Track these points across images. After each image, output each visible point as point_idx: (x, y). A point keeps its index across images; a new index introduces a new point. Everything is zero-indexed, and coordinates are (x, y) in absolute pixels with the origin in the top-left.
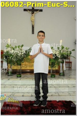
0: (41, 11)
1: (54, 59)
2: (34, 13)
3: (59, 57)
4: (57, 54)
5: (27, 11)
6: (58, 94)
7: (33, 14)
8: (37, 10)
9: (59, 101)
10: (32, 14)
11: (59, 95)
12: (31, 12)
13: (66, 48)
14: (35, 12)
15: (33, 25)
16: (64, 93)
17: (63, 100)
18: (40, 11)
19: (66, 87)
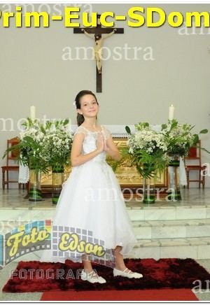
0: (120, 31)
1: (151, 154)
2: (100, 37)
3: (165, 148)
4: (157, 140)
5: (83, 32)
6: (159, 243)
7: (97, 42)
8: (109, 30)
9: (161, 259)
10: (96, 39)
11: (160, 246)
12: (93, 35)
13: (185, 126)
14: (103, 35)
15: (99, 69)
16: (175, 240)
17: (172, 257)
18: (116, 32)
19: (181, 225)
